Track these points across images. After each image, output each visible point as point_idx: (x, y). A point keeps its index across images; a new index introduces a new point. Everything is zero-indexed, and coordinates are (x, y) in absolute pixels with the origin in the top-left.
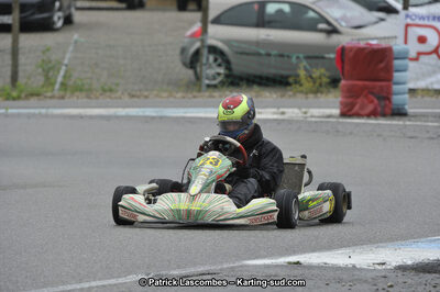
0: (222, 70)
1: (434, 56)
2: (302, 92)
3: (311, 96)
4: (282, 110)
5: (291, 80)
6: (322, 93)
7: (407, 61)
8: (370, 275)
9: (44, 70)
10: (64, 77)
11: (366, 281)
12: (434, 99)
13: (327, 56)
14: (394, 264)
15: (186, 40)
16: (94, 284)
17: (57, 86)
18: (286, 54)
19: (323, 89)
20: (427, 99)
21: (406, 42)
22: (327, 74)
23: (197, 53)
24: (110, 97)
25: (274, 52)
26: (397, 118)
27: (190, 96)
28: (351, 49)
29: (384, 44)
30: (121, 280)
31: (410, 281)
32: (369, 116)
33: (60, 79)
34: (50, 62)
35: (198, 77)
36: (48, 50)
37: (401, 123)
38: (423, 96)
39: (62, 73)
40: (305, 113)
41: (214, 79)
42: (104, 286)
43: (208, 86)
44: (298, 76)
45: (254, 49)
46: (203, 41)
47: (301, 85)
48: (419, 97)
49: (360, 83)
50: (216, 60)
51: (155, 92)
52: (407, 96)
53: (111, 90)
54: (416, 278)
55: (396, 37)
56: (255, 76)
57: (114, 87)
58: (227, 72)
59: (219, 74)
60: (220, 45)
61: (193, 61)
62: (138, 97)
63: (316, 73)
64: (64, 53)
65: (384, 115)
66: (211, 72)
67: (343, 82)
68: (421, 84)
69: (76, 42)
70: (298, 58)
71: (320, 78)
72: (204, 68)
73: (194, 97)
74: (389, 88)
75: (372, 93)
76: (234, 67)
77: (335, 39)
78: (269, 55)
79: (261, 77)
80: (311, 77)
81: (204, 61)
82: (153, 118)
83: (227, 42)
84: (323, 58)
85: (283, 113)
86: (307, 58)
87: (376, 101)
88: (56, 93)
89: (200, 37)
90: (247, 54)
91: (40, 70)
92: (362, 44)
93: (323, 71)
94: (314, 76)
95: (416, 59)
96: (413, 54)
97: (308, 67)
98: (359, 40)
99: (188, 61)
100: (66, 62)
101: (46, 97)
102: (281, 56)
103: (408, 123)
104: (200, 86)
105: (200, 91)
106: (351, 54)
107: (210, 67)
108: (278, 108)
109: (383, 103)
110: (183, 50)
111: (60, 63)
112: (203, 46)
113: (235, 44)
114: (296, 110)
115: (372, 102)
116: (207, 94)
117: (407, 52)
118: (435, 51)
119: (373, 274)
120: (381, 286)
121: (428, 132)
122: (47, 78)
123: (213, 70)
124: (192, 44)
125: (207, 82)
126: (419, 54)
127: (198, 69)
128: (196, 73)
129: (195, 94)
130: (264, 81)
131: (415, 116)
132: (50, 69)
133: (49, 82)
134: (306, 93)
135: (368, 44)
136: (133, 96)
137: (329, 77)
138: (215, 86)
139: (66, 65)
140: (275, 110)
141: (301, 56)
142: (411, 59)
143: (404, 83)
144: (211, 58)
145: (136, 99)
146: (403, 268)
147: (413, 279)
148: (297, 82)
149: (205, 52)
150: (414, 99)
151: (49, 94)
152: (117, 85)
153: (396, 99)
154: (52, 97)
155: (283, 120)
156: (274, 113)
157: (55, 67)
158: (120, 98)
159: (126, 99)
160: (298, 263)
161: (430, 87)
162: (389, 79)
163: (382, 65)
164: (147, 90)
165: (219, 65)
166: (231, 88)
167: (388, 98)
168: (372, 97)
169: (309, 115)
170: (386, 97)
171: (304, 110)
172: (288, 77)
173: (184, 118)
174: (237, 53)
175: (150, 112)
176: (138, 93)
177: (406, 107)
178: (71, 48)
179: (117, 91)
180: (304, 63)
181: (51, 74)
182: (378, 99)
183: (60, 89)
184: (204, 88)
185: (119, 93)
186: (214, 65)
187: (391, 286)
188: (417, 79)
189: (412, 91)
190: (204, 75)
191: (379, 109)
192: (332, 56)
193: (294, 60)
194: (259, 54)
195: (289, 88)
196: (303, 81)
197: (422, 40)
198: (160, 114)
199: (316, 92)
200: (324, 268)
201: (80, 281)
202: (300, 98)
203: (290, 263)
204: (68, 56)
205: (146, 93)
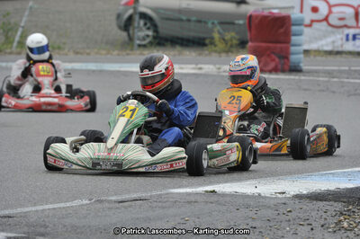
0: (150, 33)
1: (325, 23)
2: (216, 51)
3: (224, 55)
4: (199, 66)
5: (207, 42)
6: (232, 52)
7: (302, 27)
8: (272, 202)
9: (4, 31)
10: (21, 37)
11: (269, 207)
12: (324, 58)
13: (237, 22)
14: (292, 193)
15: (121, 8)
16: (47, 207)
17: (15, 44)
18: (203, 20)
19: (234, 49)
20: (319, 58)
21: (302, 12)
22: (237, 37)
23: (130, 18)
24: (59, 54)
25: (194, 18)
26: (294, 73)
27: (124, 53)
28: (257, 17)
29: (284, 13)
30: (68, 204)
31: (305, 207)
32: (270, 72)
33: (17, 39)
34: (10, 24)
35: (131, 39)
36: (8, 14)
37: (297, 78)
38: (315, 56)
39: (19, 33)
40: (219, 69)
41: (144, 39)
42: (54, 209)
43: (139, 46)
44: (213, 38)
45: (177, 15)
46: (135, 9)
47: (215, 46)
48: (312, 57)
49: (263, 45)
50: (145, 24)
51: (96, 50)
52: (302, 56)
53: (59, 48)
54: (310, 205)
55: (293, 7)
56: (178, 38)
57: (62, 46)
58: (155, 34)
59: (148, 36)
60: (149, 12)
61: (127, 25)
62: (81, 54)
63: (228, 36)
64: (22, 17)
65: (283, 71)
66: (141, 34)
67: (250, 44)
68: (314, 46)
69: (31, 8)
70: (213, 23)
71: (231, 40)
72: (136, 31)
73: (128, 54)
74: (288, 49)
75: (274, 53)
76: (160, 30)
77: (244, 9)
78: (189, 20)
79: (182, 39)
80: (224, 39)
81: (136, 24)
82: (94, 71)
83: (155, 10)
84: (233, 24)
85: (200, 69)
86: (221, 23)
87: (277, 60)
88: (14, 49)
89: (133, 5)
90: (172, 20)
91: (1, 31)
92: (266, 13)
93: (233, 34)
94: (226, 38)
95: (310, 26)
96: (307, 21)
97: (221, 31)
98: (263, 9)
99: (122, 24)
100: (22, 24)
101: (6, 53)
102: (199, 21)
103: (303, 78)
104: (133, 46)
105: (132, 50)
106: (257, 21)
107: (141, 30)
108: (197, 64)
109: (283, 62)
110: (119, 16)
111: (17, 25)
112: (135, 12)
113: (162, 11)
114: (211, 67)
115: (274, 60)
116: (138, 52)
117: (302, 20)
118: (326, 19)
119: (275, 202)
120: (281, 211)
121: (319, 85)
122: (7, 38)
123: (142, 32)
124: (126, 11)
125: (138, 42)
126: (312, 21)
127: (131, 32)
128: (129, 35)
129: (128, 52)
130: (185, 43)
131: (309, 72)
132: (9, 30)
133: (8, 41)
134: (220, 53)
135: (271, 13)
136: (77, 53)
137: (239, 40)
138: (144, 46)
139: (23, 27)
140: (193, 66)
141: (216, 22)
142: (306, 26)
143: (299, 45)
144: (142, 22)
145: (79, 56)
146: (299, 197)
147: (308, 205)
148: (212, 43)
149: (137, 17)
150: (307, 59)
151: (8, 51)
152: (64, 44)
153: (293, 58)
154: (11, 53)
155: (201, 75)
156: (194, 68)
157: (14, 28)
158: (67, 55)
159: (71, 55)
160: (214, 191)
161: (321, 49)
162: (287, 41)
163: (282, 30)
164: (89, 48)
165: (148, 29)
166: (158, 48)
167: (286, 58)
168: (273, 56)
169: (222, 70)
170: (285, 56)
171: (218, 66)
172: (204, 39)
173: (119, 72)
174: (163, 19)
175: (92, 66)
176: (82, 51)
177: (301, 65)
178: (27, 13)
179: (64, 49)
180: (218, 27)
181: (10, 33)
182: (279, 58)
183: (17, 47)
184: (136, 47)
185: (66, 51)
186: (144, 29)
187: (290, 211)
188: (310, 42)
189: (306, 52)
190: (136, 36)
191: (280, 67)
192: (241, 22)
193: (210, 25)
194: (182, 20)
195: (205, 48)
196: (217, 43)
197: (315, 10)
198: (99, 68)
199: (227, 52)
200: (235, 195)
201: (35, 205)
202: (215, 56)
203: (207, 192)
204: (24, 19)
205: (88, 51)
